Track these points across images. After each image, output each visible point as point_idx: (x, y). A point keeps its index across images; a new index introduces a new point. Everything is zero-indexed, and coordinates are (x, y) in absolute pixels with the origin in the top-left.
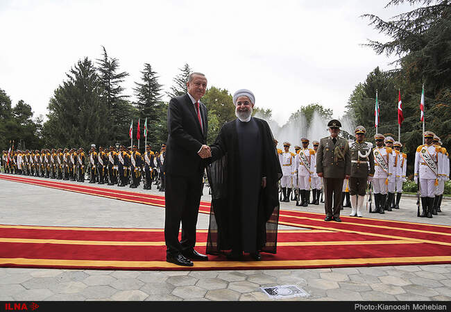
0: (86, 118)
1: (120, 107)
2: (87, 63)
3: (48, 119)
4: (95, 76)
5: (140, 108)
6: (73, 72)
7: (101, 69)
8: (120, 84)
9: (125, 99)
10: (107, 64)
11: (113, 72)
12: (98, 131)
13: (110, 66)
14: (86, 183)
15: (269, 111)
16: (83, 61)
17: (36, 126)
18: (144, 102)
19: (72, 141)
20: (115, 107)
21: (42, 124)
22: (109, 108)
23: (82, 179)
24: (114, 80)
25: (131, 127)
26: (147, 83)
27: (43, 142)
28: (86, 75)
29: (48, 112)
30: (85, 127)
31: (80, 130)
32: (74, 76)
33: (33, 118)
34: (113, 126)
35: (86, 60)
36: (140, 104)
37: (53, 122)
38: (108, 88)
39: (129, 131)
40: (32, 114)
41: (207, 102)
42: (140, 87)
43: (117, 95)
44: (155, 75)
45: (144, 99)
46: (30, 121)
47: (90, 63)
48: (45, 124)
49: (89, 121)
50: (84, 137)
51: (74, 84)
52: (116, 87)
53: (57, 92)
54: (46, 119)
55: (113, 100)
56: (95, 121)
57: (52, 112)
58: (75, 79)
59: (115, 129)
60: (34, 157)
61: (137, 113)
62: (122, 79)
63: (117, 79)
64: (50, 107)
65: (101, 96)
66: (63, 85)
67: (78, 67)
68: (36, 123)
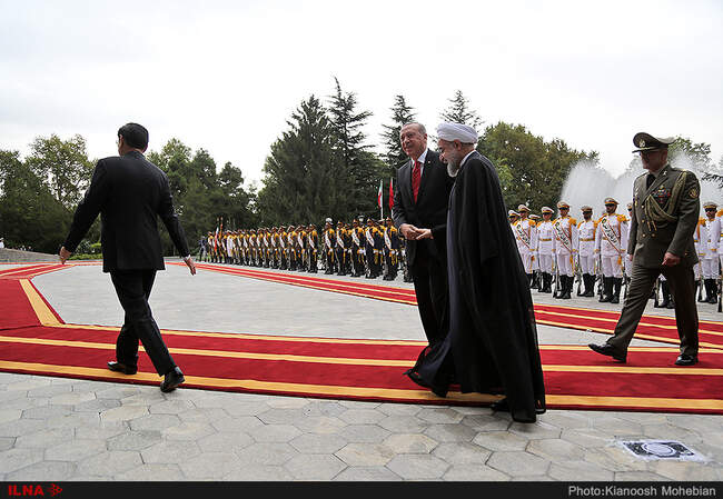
0: (315, 183)
1: (363, 161)
2: (314, 102)
3: (264, 186)
4: (324, 121)
5: (390, 162)
6: (295, 117)
7: (333, 110)
8: (360, 129)
9: (369, 150)
10: (341, 102)
11: (350, 113)
12: (332, 199)
13: (345, 105)
14: (321, 275)
15: (594, 155)
16: (308, 100)
17: (248, 196)
18: (396, 153)
19: (297, 215)
20: (355, 163)
21: (256, 193)
22: (347, 165)
23: (314, 269)
24: (352, 124)
25: (380, 190)
26: (400, 124)
27: (258, 217)
28: (312, 121)
29: (263, 176)
30: (314, 195)
31: (307, 199)
32: (296, 123)
33: (245, 186)
34: (354, 190)
35: (312, 99)
36: (390, 156)
37: (270, 189)
38: (344, 137)
39: (377, 197)
40: (242, 180)
41: (494, 146)
42: (391, 132)
43: (357, 146)
44: (412, 112)
45: (397, 149)
46: (241, 190)
47: (317, 102)
48: (260, 194)
49: (319, 185)
50: (313, 209)
51: (297, 134)
52: (355, 134)
53: (274, 147)
54: (261, 187)
55: (351, 153)
56: (327, 183)
57: (269, 175)
58: (299, 127)
59: (357, 195)
60: (249, 239)
61: (386, 170)
62: (363, 121)
63: (357, 123)
64: (267, 169)
65: (335, 148)
66: (282, 138)
67: (302, 110)
68: (248, 192)
